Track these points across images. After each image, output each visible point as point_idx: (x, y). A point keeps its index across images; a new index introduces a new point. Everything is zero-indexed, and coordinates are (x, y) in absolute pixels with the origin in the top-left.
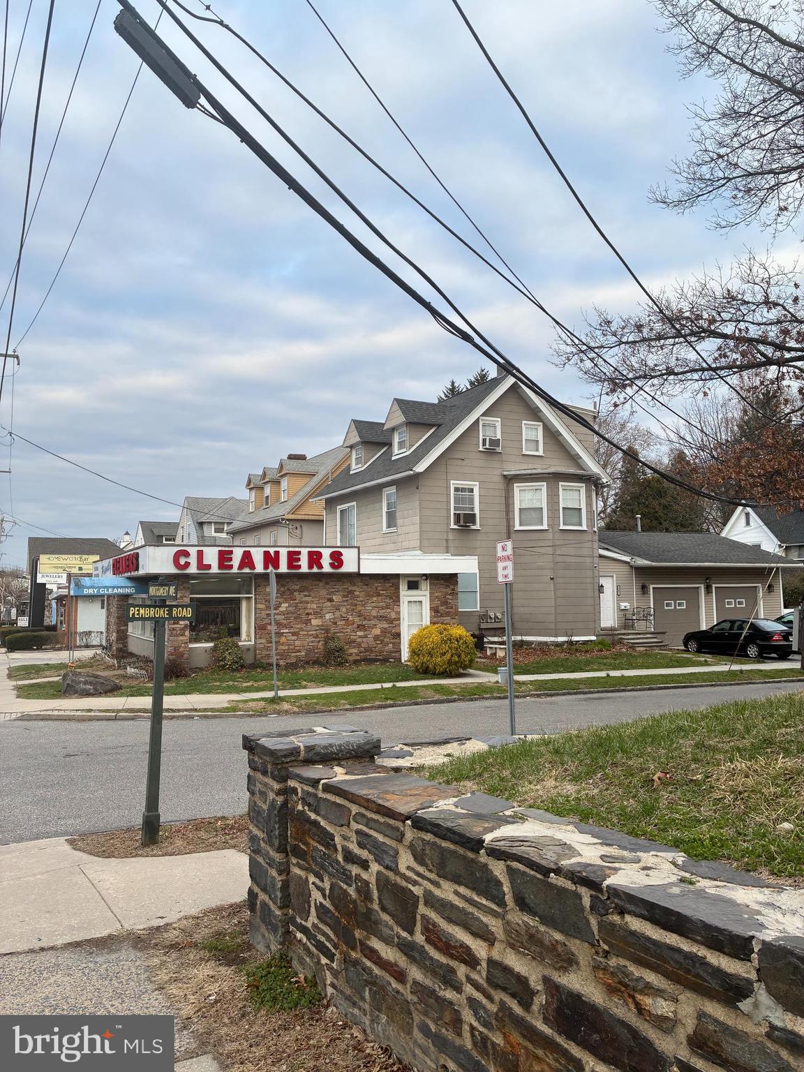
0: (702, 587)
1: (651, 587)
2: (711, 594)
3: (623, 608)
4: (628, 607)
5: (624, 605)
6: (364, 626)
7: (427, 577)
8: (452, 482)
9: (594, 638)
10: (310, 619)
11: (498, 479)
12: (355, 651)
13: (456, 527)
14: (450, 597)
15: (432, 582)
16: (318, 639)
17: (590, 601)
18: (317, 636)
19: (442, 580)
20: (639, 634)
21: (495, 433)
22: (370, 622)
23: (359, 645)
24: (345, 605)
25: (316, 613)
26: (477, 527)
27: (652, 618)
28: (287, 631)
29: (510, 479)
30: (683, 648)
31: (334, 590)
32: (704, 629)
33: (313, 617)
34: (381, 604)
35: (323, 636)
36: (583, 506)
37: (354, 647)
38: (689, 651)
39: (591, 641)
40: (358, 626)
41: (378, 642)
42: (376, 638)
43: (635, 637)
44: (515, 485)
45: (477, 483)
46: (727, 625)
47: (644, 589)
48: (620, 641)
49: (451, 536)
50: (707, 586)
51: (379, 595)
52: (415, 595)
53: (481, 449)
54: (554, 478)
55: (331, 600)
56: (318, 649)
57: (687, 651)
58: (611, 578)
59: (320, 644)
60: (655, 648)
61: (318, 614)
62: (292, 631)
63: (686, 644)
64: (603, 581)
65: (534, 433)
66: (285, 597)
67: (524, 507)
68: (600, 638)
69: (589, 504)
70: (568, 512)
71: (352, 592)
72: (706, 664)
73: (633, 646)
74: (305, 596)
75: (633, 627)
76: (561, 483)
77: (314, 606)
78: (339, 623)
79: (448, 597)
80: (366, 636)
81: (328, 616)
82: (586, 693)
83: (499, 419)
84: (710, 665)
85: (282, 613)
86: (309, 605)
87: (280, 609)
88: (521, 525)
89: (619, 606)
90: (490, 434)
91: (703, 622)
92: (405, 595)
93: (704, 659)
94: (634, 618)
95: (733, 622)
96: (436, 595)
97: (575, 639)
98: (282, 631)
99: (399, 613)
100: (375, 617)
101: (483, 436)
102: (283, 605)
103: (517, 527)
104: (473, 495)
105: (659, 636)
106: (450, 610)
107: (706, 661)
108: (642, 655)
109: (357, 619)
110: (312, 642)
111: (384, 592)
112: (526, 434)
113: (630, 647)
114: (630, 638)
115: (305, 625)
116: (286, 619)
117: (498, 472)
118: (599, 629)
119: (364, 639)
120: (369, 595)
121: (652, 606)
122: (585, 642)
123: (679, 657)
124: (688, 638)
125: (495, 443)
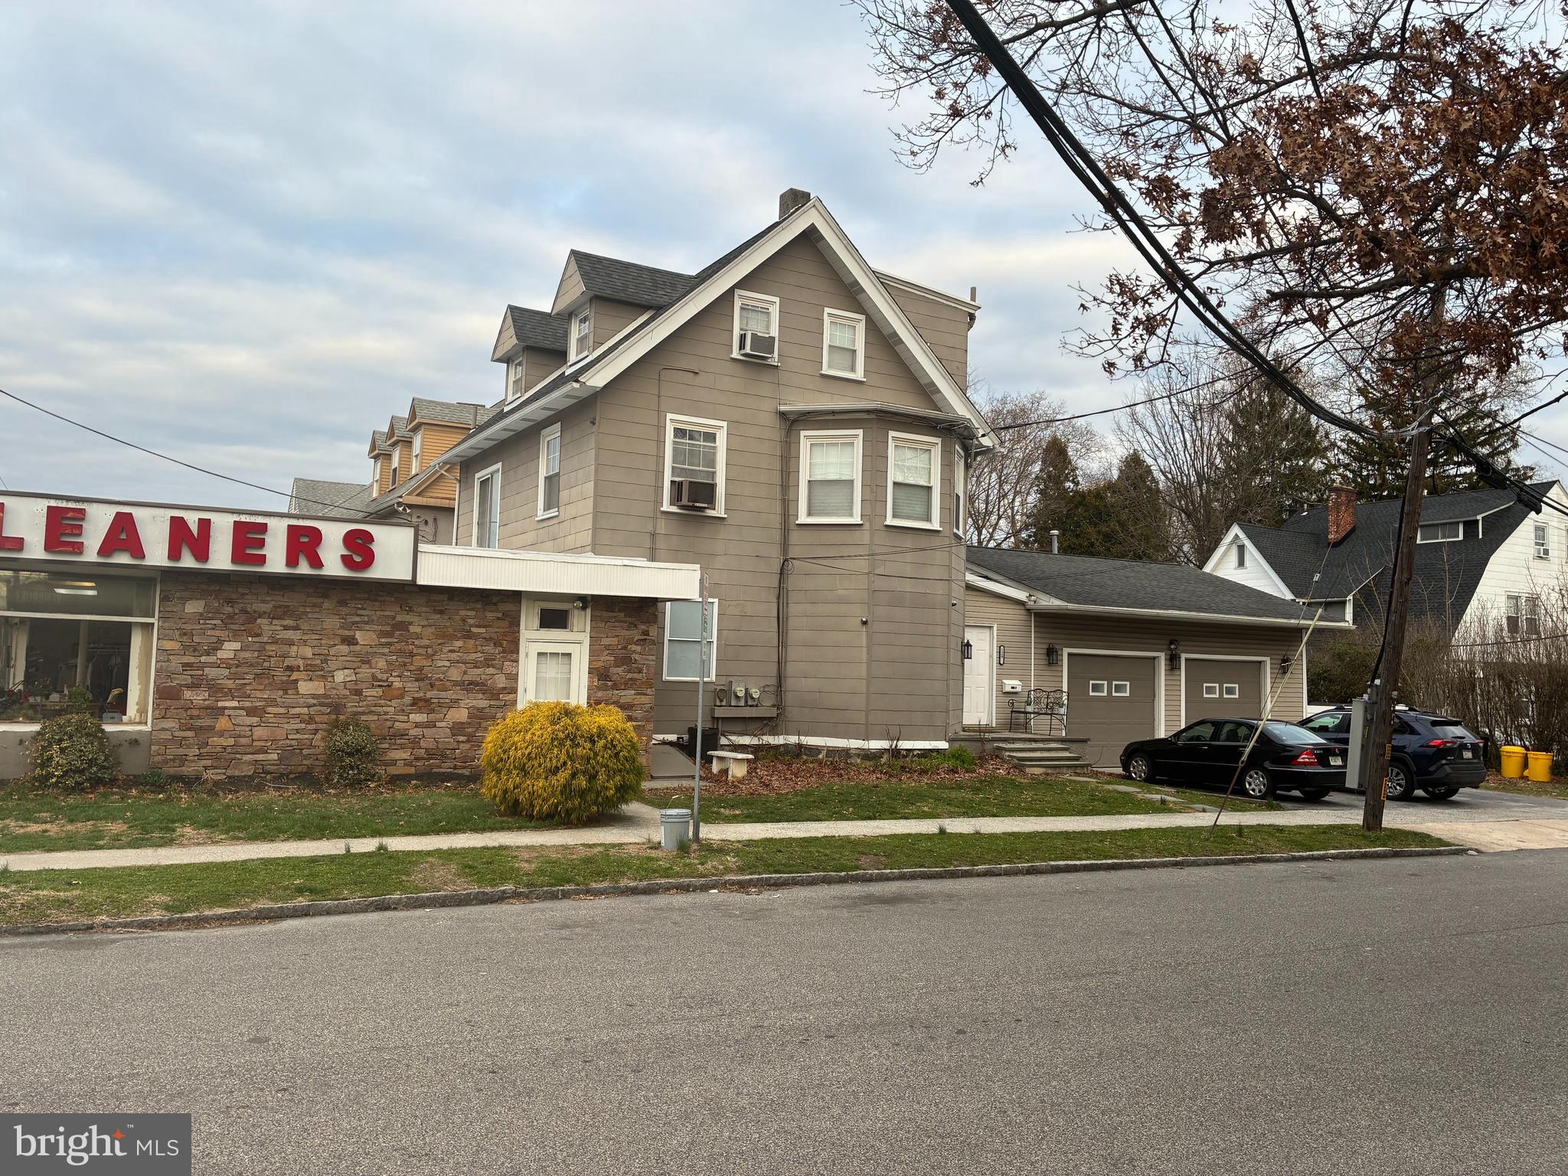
0: (1162, 657)
1: (1066, 651)
2: (1176, 672)
3: (1008, 689)
4: (1019, 689)
5: (1010, 684)
6: (428, 701)
7: (586, 601)
8: (669, 416)
9: (943, 745)
10: (296, 681)
11: (770, 420)
12: (404, 755)
13: (674, 509)
14: (638, 648)
15: (598, 614)
16: (313, 726)
17: (939, 672)
18: (311, 720)
19: (620, 611)
20: (1035, 741)
21: (768, 327)
22: (443, 694)
23: (415, 743)
24: (384, 654)
25: (310, 668)
26: (719, 511)
27: (1063, 711)
28: (235, 704)
29: (794, 421)
30: (1120, 771)
31: (357, 619)
32: (1162, 736)
33: (302, 675)
34: (473, 656)
35: (325, 718)
36: (936, 483)
37: (402, 747)
38: (1131, 778)
39: (938, 751)
40: (415, 702)
41: (461, 738)
42: (457, 728)
43: (1027, 745)
44: (803, 433)
45: (724, 424)
46: (1207, 731)
47: (1051, 656)
48: (997, 754)
49: (662, 527)
50: (1171, 655)
51: (469, 635)
52: (554, 640)
53: (736, 354)
54: (880, 421)
55: (350, 641)
56: (311, 746)
57: (1127, 778)
58: (987, 631)
59: (319, 736)
60: (1064, 770)
61: (317, 670)
62: (248, 704)
63: (1126, 764)
64: (970, 635)
65: (847, 334)
66: (235, 627)
67: (819, 477)
68: (957, 745)
69: (948, 480)
70: (902, 492)
71: (403, 626)
72: (1163, 808)
73: (1020, 765)
74: (286, 628)
75: (1026, 727)
76: (892, 434)
77: (308, 652)
78: (367, 692)
79: (634, 647)
80: (431, 725)
81: (340, 676)
82: (870, 879)
83: (777, 300)
84: (1171, 811)
85: (226, 664)
86: (295, 648)
87: (220, 654)
88: (809, 514)
89: (1001, 686)
90: (757, 327)
91: (1159, 724)
92: (533, 639)
93: (1158, 797)
94: (1030, 709)
95: (1218, 725)
96: (606, 641)
97: (905, 745)
98: (220, 704)
99: (514, 678)
100: (456, 683)
101: (741, 329)
102: (226, 645)
103: (803, 519)
104: (715, 448)
105: (1074, 746)
106: (636, 676)
107: (1163, 802)
108: (1036, 783)
109: (412, 686)
110: (298, 731)
111: (482, 630)
112: (831, 335)
113: (1015, 767)
114: (1018, 750)
115: (281, 693)
116: (233, 677)
117: (768, 406)
118: (959, 729)
119: (428, 732)
120: (446, 636)
121: (1065, 688)
122: (926, 753)
123: (1109, 791)
124: (1131, 753)
125: (764, 343)
